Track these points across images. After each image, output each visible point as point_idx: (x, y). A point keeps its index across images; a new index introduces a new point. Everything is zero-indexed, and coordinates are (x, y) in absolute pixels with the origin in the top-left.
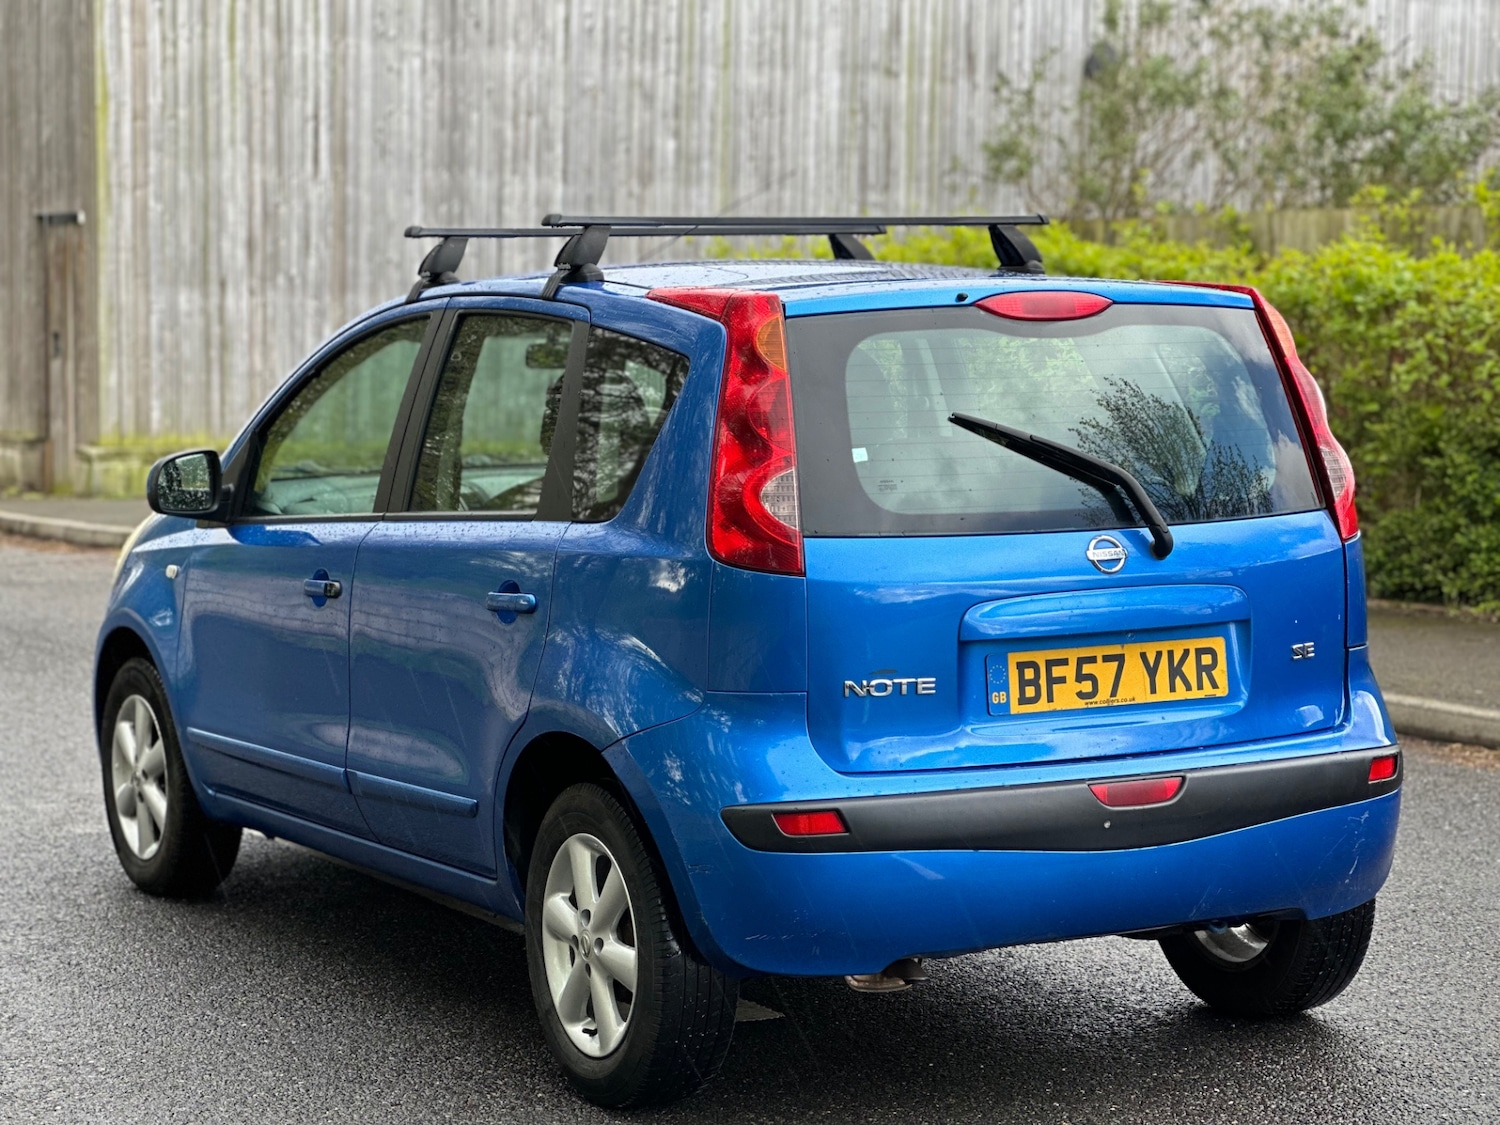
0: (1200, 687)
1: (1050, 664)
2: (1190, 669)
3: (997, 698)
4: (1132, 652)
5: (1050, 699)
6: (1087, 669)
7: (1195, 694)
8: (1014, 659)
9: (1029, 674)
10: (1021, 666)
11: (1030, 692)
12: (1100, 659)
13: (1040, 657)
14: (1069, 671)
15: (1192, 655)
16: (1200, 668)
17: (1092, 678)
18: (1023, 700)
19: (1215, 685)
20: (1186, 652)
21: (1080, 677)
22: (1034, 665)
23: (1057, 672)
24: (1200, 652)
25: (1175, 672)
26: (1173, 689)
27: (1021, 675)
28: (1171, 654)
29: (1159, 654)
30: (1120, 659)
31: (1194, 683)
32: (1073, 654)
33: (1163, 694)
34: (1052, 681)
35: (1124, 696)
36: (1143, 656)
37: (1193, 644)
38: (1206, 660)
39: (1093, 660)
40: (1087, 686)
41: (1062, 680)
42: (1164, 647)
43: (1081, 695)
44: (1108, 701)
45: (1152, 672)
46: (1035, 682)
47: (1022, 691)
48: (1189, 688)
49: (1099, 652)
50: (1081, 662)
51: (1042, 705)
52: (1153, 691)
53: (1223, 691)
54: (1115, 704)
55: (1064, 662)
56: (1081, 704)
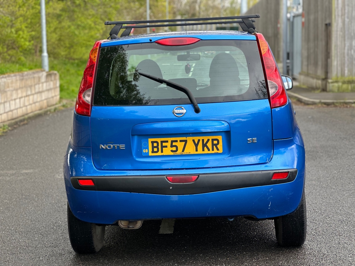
0: (213, 150)
1: (162, 142)
2: (209, 145)
3: (145, 151)
4: (190, 139)
5: (162, 152)
6: (174, 144)
7: (211, 152)
8: (150, 140)
9: (155, 145)
10: (153, 143)
11: (155, 150)
12: (179, 141)
13: (159, 140)
14: (169, 144)
15: (210, 141)
16: (213, 145)
17: (176, 146)
18: (153, 152)
19: (218, 149)
20: (208, 140)
21: (172, 146)
22: (157, 142)
23: (164, 144)
24: (213, 140)
25: (205, 145)
26: (203, 150)
27: (153, 145)
28: (203, 140)
29: (199, 140)
30: (186, 141)
31: (211, 148)
32: (170, 139)
33: (200, 151)
34: (162, 147)
35: (186, 151)
36: (194, 141)
37: (211, 138)
38: (215, 142)
39: (176, 141)
40: (174, 149)
41: (166, 147)
42: (201, 138)
43: (172, 151)
44: (181, 153)
45: (196, 145)
46: (157, 147)
47: (153, 149)
48: (209, 150)
49: (178, 139)
50: (172, 142)
51: (159, 153)
52: (197, 150)
53: (221, 151)
54: (184, 154)
55: (167, 142)
56: (172, 154)
